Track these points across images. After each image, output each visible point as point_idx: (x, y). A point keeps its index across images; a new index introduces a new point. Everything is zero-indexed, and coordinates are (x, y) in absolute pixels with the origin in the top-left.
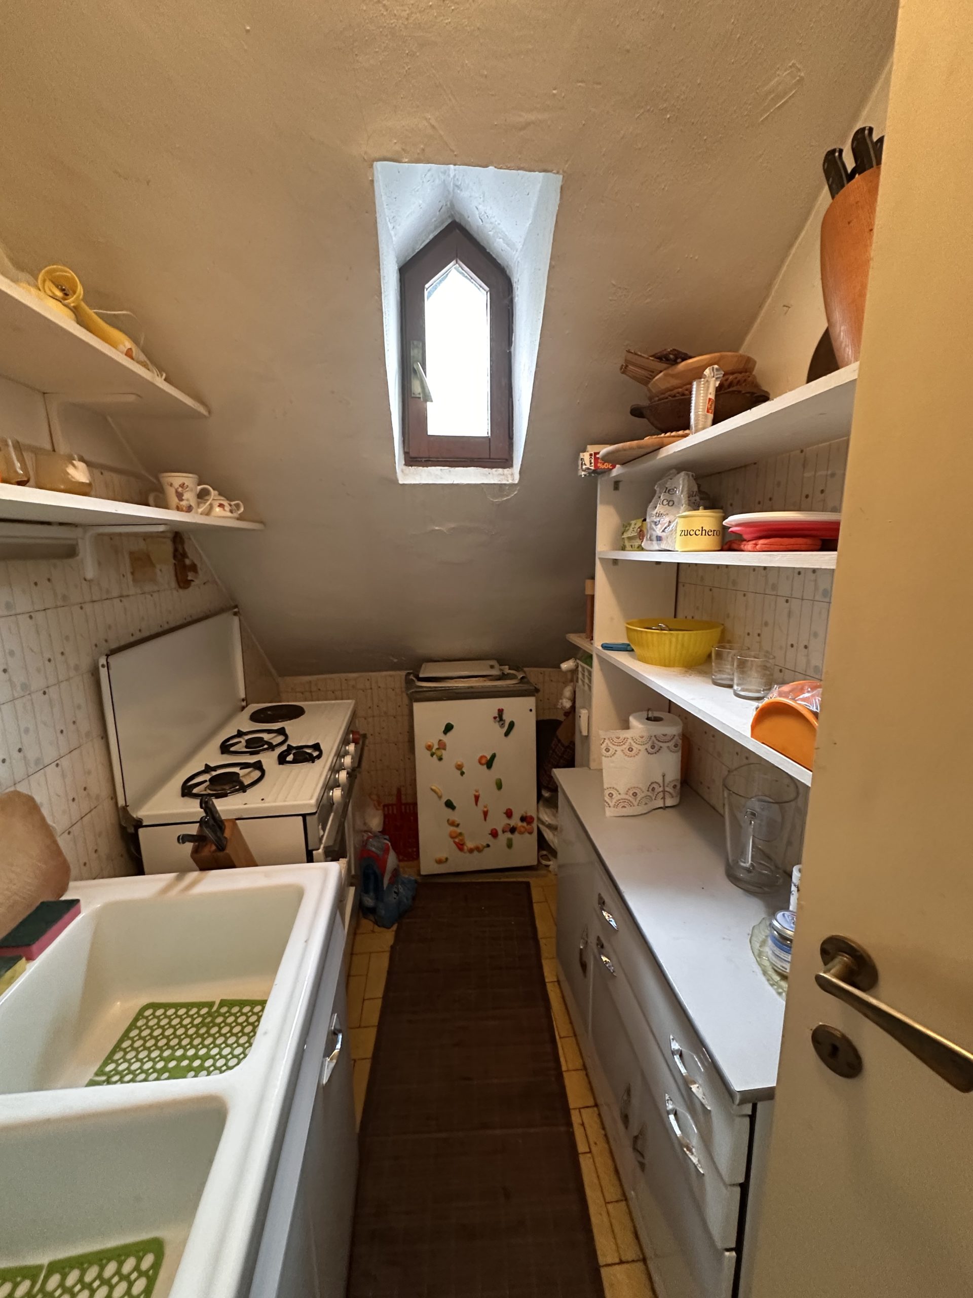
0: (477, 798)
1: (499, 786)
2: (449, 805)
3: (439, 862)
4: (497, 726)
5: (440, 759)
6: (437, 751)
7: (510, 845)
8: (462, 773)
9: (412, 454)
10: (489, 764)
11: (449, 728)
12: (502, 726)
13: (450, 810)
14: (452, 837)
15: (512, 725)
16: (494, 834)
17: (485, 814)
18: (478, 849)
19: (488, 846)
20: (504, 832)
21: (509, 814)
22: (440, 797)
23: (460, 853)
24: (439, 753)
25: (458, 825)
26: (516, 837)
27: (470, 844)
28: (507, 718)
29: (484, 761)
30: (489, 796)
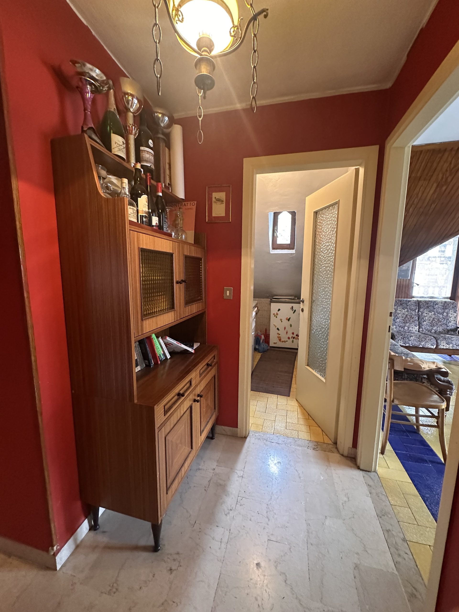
0: (285, 328)
1: (291, 326)
2: (278, 329)
3: (274, 343)
4: (291, 310)
5: (277, 317)
6: (276, 315)
7: (293, 342)
8: (282, 322)
9: (274, 247)
10: (289, 320)
11: (279, 310)
12: (293, 310)
13: (278, 330)
14: (278, 337)
15: (295, 311)
16: (289, 338)
17: (287, 333)
18: (285, 342)
19: (287, 341)
20: (291, 338)
21: (293, 333)
22: (276, 327)
23: (280, 342)
24: (276, 316)
25: (280, 335)
26: (294, 340)
27: (282, 340)
28: (294, 309)
29: (287, 319)
30: (288, 328)
